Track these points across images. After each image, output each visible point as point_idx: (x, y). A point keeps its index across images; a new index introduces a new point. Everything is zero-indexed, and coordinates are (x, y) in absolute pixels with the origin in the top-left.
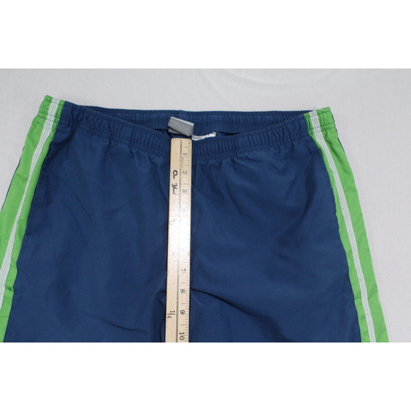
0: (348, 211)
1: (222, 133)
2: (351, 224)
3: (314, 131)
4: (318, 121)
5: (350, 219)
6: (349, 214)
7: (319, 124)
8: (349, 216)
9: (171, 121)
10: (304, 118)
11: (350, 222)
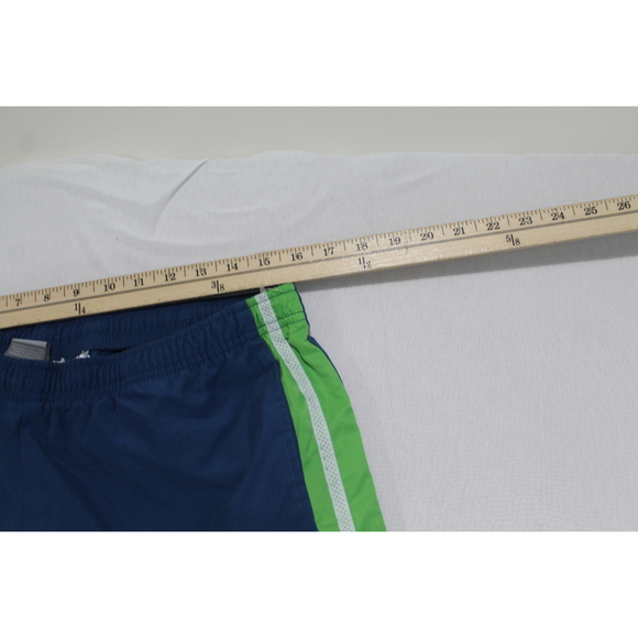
0: (338, 472)
1: (100, 350)
2: (344, 497)
3: (268, 328)
4: (272, 311)
5: (341, 487)
6: (339, 477)
7: (274, 315)
8: (340, 482)
9: (12, 346)
10: (246, 308)
11: (343, 492)
